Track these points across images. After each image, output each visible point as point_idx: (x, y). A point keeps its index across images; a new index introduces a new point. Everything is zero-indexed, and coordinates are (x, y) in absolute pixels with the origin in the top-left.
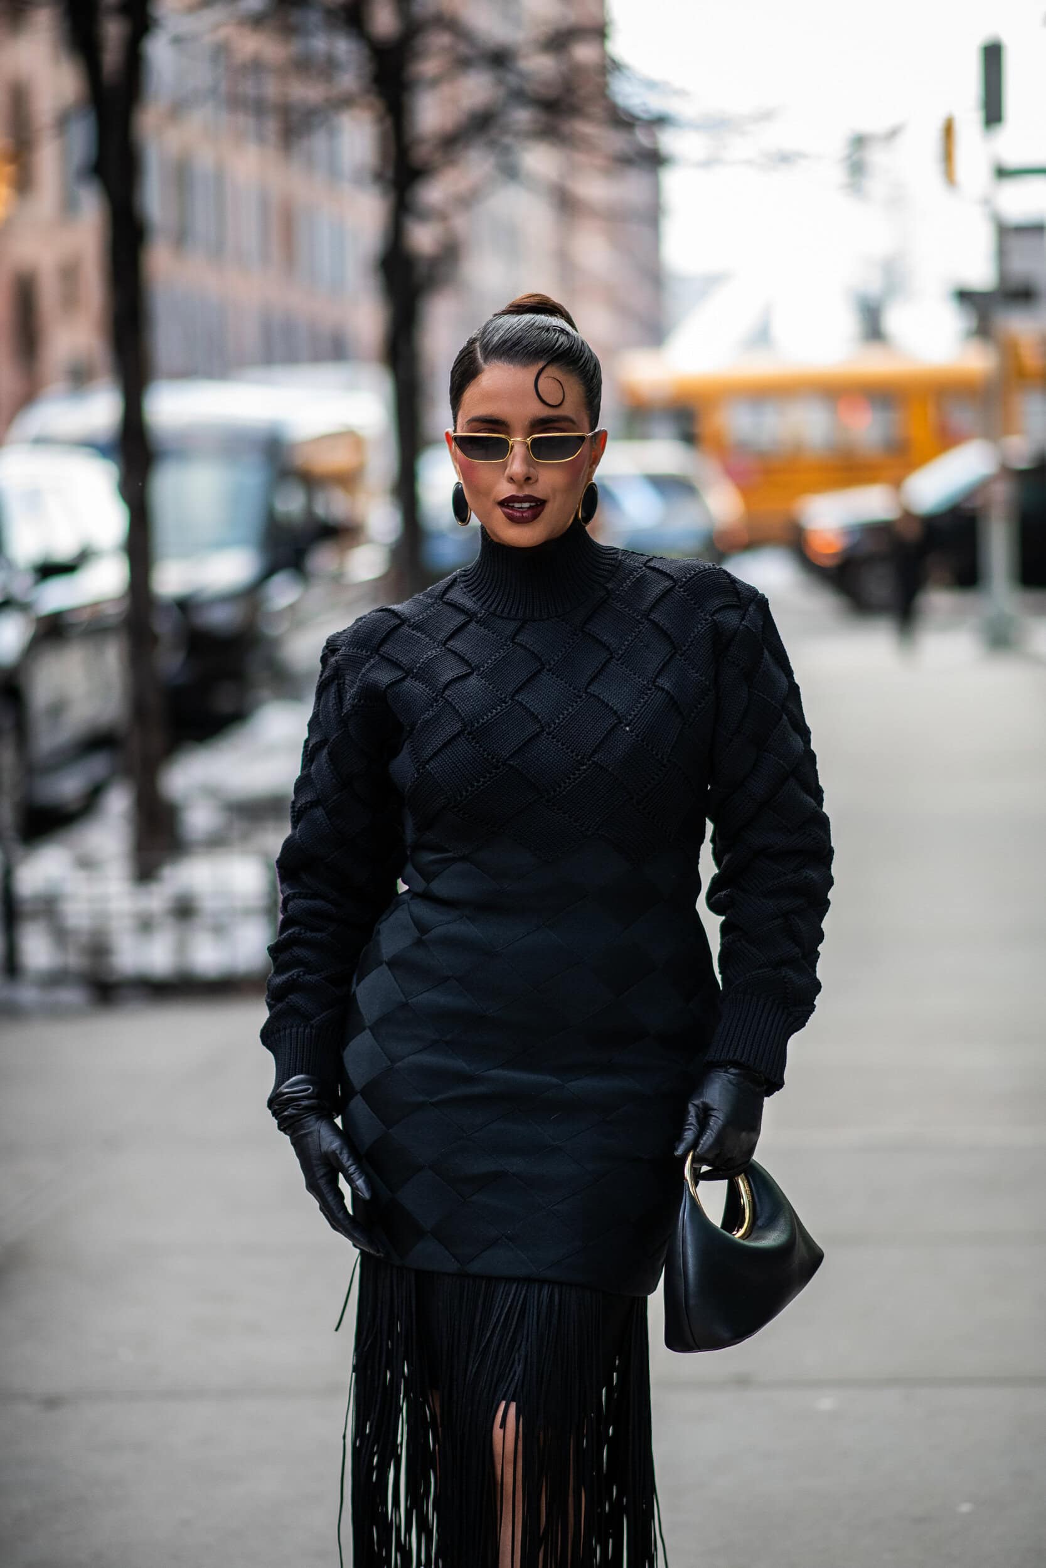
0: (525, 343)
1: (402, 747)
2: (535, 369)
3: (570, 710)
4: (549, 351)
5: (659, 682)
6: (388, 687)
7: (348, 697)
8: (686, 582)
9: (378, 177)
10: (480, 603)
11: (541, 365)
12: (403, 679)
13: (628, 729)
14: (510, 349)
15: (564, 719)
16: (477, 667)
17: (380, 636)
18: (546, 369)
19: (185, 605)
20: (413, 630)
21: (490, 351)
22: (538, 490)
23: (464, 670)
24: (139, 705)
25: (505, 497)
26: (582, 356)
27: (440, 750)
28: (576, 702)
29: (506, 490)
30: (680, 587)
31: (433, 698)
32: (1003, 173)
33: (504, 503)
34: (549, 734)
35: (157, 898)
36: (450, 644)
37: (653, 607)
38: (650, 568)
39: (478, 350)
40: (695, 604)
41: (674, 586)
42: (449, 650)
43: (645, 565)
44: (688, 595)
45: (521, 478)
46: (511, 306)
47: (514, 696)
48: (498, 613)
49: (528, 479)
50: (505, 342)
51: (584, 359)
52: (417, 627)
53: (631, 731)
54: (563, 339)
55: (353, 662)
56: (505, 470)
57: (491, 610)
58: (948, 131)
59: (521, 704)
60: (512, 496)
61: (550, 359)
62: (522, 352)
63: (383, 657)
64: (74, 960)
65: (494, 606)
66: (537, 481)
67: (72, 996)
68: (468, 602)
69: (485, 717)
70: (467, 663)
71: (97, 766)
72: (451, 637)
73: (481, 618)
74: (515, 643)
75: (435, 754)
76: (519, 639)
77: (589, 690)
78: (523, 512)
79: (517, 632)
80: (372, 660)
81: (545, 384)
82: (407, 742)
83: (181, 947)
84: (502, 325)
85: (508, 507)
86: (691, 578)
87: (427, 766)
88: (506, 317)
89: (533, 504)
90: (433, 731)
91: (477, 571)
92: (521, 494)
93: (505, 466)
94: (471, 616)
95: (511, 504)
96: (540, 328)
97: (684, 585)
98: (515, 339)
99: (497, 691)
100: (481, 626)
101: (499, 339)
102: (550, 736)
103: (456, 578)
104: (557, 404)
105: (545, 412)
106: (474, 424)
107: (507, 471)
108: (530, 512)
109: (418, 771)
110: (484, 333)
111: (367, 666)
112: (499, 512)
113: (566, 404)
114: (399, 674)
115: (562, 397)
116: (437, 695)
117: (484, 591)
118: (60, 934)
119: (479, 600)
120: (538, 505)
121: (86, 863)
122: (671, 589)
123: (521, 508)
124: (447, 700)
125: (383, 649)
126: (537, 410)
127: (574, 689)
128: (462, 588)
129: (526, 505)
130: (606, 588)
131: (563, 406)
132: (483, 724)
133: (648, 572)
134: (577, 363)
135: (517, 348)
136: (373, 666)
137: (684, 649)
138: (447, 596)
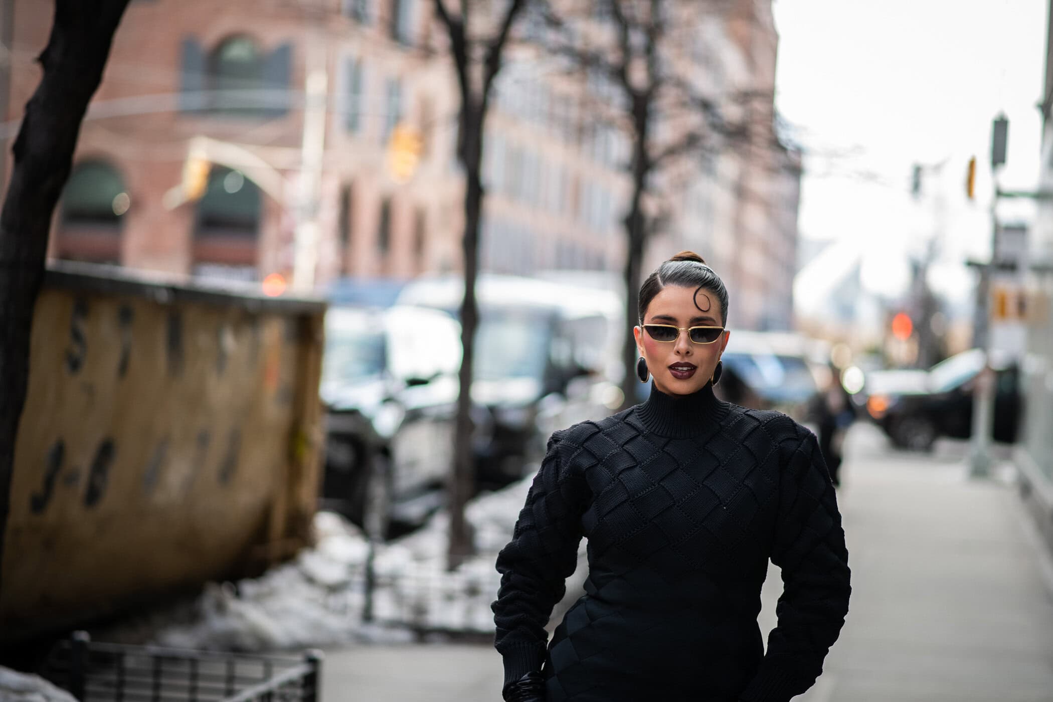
0: (688, 274)
1: (591, 505)
2: (694, 289)
3: (692, 494)
4: (701, 280)
5: (746, 482)
6: (587, 469)
7: (563, 471)
8: (766, 423)
9: (629, 168)
10: (646, 426)
11: (697, 287)
12: (596, 465)
13: (725, 508)
14: (679, 277)
15: (688, 499)
16: (640, 463)
17: (584, 437)
18: (700, 289)
19: (492, 410)
20: (605, 436)
21: (667, 279)
22: (693, 360)
23: (632, 464)
24: (458, 467)
25: (672, 363)
26: (719, 285)
27: (613, 510)
28: (696, 489)
29: (674, 359)
30: (763, 426)
31: (612, 478)
32: (999, 194)
33: (672, 367)
34: (678, 506)
35: (457, 582)
36: (626, 447)
37: (746, 438)
38: (747, 415)
39: (659, 278)
40: (771, 437)
41: (760, 425)
42: (625, 450)
43: (744, 413)
44: (767, 431)
45: (684, 352)
46: (675, 257)
47: (660, 482)
48: (656, 433)
49: (688, 353)
50: (676, 273)
51: (720, 287)
52: (607, 435)
53: (727, 510)
54: (709, 274)
55: (568, 450)
56: (674, 346)
57: (652, 430)
58: (972, 165)
59: (663, 487)
60: (678, 363)
61: (702, 284)
62: (686, 280)
63: (585, 449)
64: (406, 615)
65: (653, 428)
66: (692, 355)
67: (403, 635)
68: (639, 424)
69: (642, 493)
70: (634, 459)
71: (431, 499)
72: (626, 443)
73: (645, 434)
74: (664, 451)
75: (610, 512)
76: (666, 449)
77: (704, 483)
78: (683, 373)
79: (666, 445)
80: (578, 450)
81: (700, 298)
82: (594, 503)
83: (469, 611)
84: (672, 266)
85: (674, 369)
86: (769, 421)
87: (604, 518)
88: (674, 262)
89: (689, 368)
90: (611, 498)
91: (647, 407)
92: (682, 362)
93: (674, 344)
94: (639, 432)
95: (676, 368)
96: (695, 267)
97: (765, 425)
98: (681, 272)
99: (650, 478)
100: (645, 438)
101: (672, 272)
102: (679, 508)
103: (634, 410)
104: (707, 310)
105: (699, 314)
106: (657, 320)
107: (676, 348)
108: (687, 373)
109: (599, 521)
110: (661, 270)
111: (576, 454)
112: (668, 373)
113: (711, 311)
114: (594, 461)
115: (709, 306)
116: (615, 477)
117: (649, 419)
118: (399, 599)
119: (645, 424)
120: (693, 368)
121: (419, 558)
122: (758, 427)
123: (683, 370)
124: (620, 481)
125: (586, 445)
126: (695, 313)
127: (696, 481)
128: (636, 416)
129: (685, 369)
130: (720, 425)
131: (708, 312)
132: (640, 497)
133: (746, 417)
134: (717, 288)
135: (683, 277)
136: (579, 455)
137: (763, 464)
138: (627, 419)
